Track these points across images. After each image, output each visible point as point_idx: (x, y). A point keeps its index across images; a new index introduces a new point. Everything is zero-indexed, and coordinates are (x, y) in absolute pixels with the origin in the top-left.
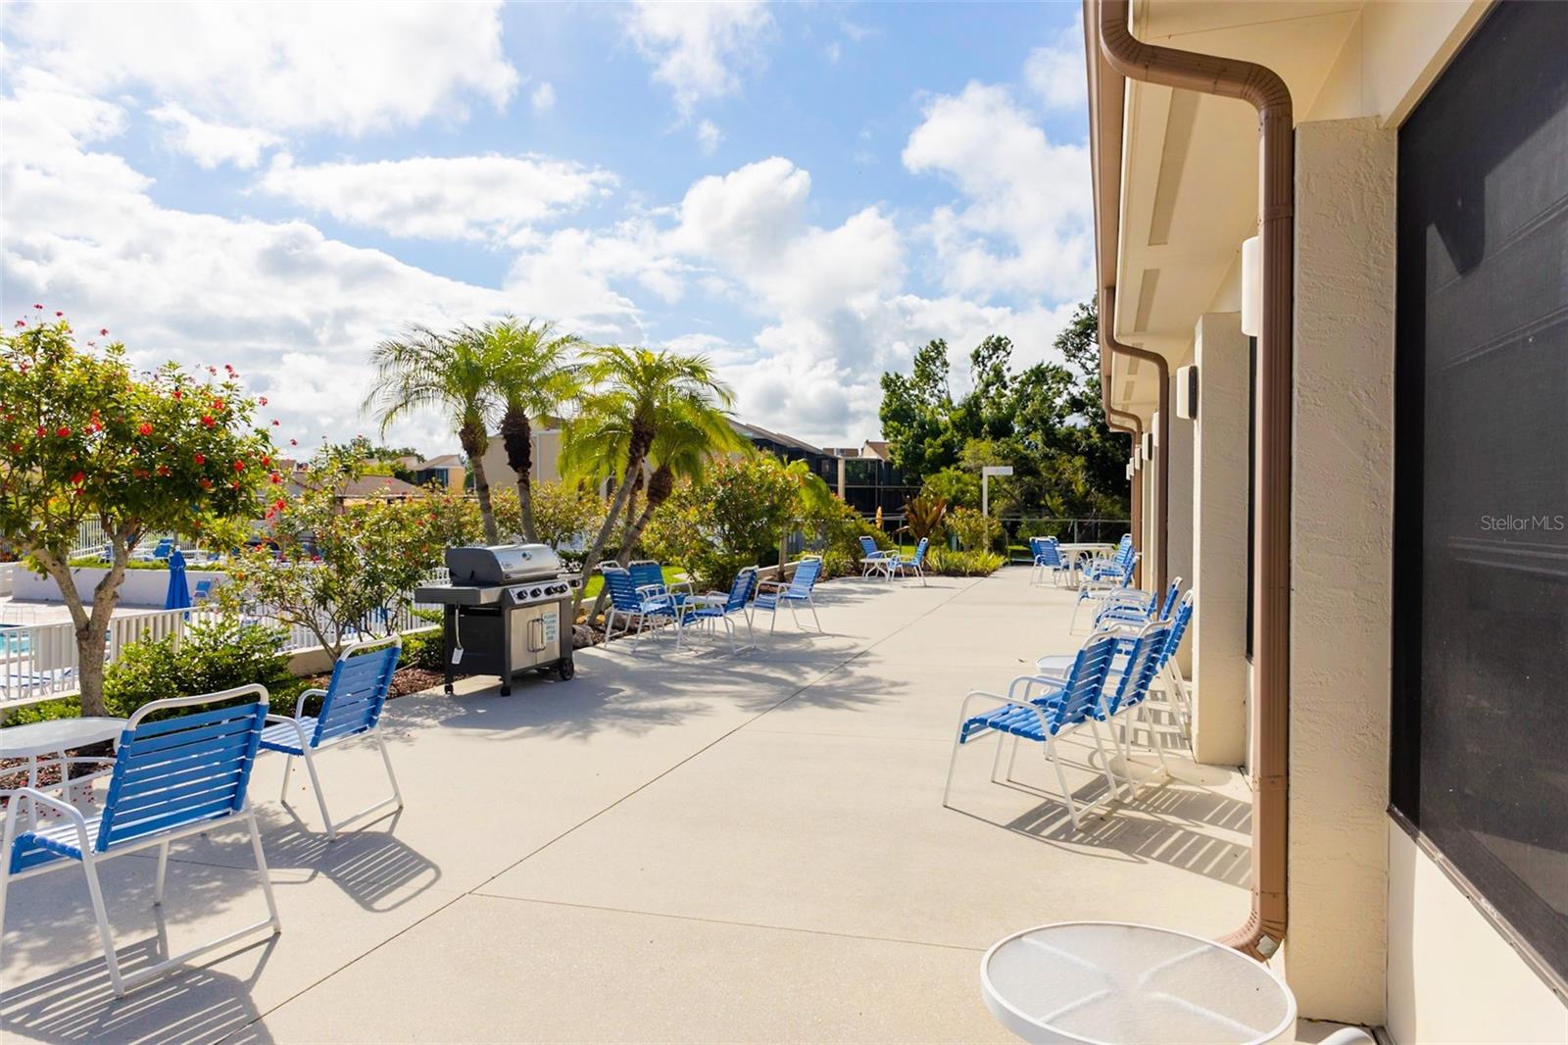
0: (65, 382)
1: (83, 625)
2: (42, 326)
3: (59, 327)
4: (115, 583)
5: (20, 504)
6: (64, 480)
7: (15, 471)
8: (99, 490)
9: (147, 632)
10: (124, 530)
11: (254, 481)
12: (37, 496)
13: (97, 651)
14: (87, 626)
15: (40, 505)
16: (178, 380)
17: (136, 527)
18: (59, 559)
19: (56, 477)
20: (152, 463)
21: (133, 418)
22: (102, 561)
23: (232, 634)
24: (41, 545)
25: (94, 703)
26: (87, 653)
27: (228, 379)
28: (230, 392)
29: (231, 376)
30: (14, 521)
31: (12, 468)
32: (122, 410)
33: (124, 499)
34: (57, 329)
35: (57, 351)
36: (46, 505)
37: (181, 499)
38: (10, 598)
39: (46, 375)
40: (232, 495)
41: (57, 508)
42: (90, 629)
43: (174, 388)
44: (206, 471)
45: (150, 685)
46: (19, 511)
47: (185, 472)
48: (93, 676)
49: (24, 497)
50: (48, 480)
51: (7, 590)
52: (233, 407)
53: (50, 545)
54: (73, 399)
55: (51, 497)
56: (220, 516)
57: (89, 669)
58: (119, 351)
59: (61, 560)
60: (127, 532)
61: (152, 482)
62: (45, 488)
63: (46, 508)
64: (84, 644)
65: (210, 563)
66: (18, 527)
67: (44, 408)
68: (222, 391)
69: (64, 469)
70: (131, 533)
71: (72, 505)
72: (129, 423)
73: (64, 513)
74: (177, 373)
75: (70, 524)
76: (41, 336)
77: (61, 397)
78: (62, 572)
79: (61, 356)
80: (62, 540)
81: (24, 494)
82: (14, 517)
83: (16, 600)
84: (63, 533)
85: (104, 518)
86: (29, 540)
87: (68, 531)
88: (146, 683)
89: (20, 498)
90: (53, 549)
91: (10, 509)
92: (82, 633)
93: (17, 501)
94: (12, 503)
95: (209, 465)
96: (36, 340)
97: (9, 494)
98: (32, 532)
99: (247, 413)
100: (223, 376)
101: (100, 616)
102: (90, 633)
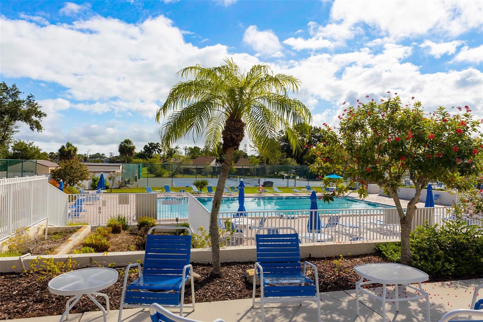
0: (398, 119)
1: (403, 218)
2: (390, 100)
3: (396, 99)
4: (416, 202)
5: (381, 169)
6: (397, 160)
7: (380, 156)
8: (410, 163)
9: (427, 222)
10: (420, 180)
11: (478, 160)
12: (387, 166)
13: (408, 229)
14: (404, 218)
15: (388, 170)
16: (444, 115)
17: (425, 179)
18: (394, 191)
19: (394, 158)
20: (433, 151)
21: (426, 132)
22: (404, 185)
23: (464, 228)
24: (388, 185)
25: (406, 249)
26: (404, 229)
27: (466, 112)
28: (467, 118)
29: (468, 111)
30: (379, 176)
31: (378, 156)
32: (421, 128)
33: (421, 167)
34: (395, 99)
35: (395, 107)
36: (390, 169)
37: (446, 167)
38: (378, 194)
39: (392, 118)
40: (468, 166)
41: (393, 170)
42: (406, 219)
43: (442, 118)
44: (458, 154)
45: (427, 244)
46: (381, 172)
47: (448, 155)
48: (406, 238)
49: (383, 166)
50: (391, 160)
51: (377, 192)
52: (468, 125)
53: (392, 185)
54: (401, 126)
55: (392, 166)
56: (462, 175)
57: (405, 236)
58: (419, 105)
59: (395, 191)
60: (421, 181)
61: (433, 160)
62: (390, 163)
63: (390, 171)
64: (403, 225)
65: (439, 188)
66: (380, 178)
67: (390, 132)
68: (463, 118)
69: (397, 155)
70: (422, 182)
71: (399, 169)
72: (424, 134)
73: (396, 172)
74: (443, 111)
75: (398, 178)
76: (389, 104)
77: (396, 125)
78: (395, 196)
79: (396, 110)
80: (396, 184)
81: (383, 165)
82: (379, 174)
83: (380, 195)
84: (396, 180)
85: (411, 174)
86: (384, 183)
87: (398, 180)
88: (426, 244)
89: (381, 167)
90: (392, 187)
91: (377, 171)
92: (402, 221)
93: (380, 168)
94: (378, 169)
95: (460, 152)
96: (388, 105)
97: (378, 165)
98: (385, 180)
99: (475, 127)
100: (464, 111)
101: (409, 215)
102: (405, 221)
